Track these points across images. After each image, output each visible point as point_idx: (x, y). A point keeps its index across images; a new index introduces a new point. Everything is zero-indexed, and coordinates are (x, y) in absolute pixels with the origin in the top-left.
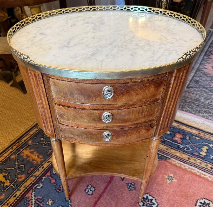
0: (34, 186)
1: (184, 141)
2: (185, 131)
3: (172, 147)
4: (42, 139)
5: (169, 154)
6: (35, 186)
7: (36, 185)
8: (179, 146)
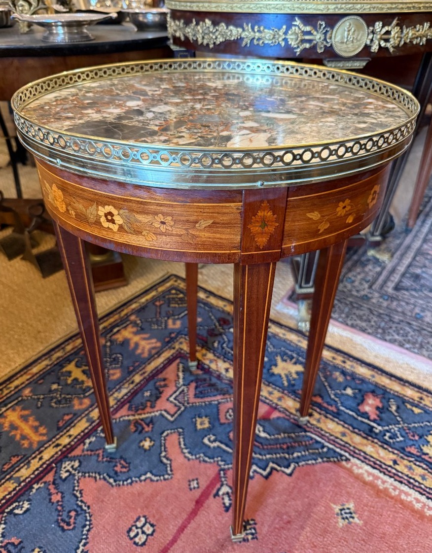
0: (7, 508)
1: (383, 415)
2: (388, 390)
3: (356, 428)
4: (55, 386)
5: (347, 445)
6: (11, 508)
7: (14, 505)
8: (373, 427)
